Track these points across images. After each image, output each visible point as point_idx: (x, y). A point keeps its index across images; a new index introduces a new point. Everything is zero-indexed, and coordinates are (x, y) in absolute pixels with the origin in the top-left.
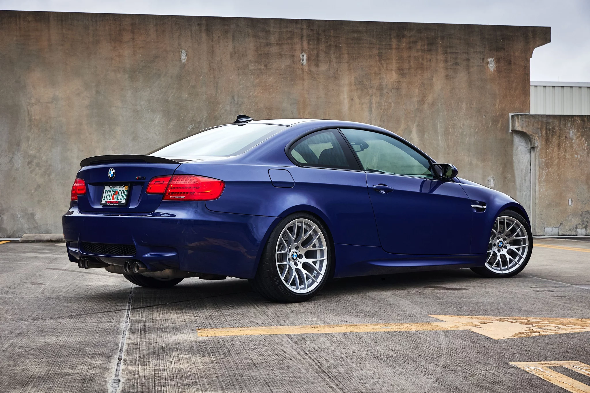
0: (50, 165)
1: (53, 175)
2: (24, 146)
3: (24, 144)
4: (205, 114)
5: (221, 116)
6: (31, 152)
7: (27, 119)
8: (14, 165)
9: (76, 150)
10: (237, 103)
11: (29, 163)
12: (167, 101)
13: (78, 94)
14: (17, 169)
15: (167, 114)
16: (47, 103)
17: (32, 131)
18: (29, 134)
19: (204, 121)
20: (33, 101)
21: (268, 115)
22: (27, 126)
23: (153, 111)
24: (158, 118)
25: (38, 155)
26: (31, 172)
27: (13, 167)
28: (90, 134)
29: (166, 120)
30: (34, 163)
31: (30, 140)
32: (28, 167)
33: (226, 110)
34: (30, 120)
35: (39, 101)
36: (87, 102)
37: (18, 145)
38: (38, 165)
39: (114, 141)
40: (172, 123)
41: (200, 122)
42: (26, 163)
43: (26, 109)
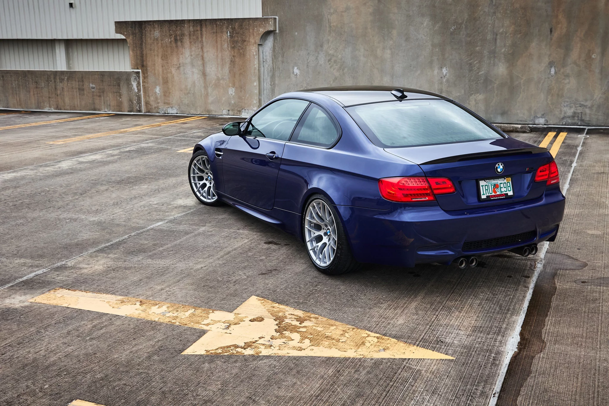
0: (344, 62)
1: (346, 70)
2: (325, 47)
3: (325, 46)
4: (466, 16)
5: (480, 18)
6: (330, 52)
7: (327, 25)
8: (319, 62)
9: (362, 50)
10: (495, 5)
11: (329, 60)
12: (434, 6)
13: (365, 4)
14: (321, 65)
15: (434, 17)
16: (342, 12)
17: (331, 35)
18: (329, 37)
19: (464, 23)
20: (332, 11)
21: (523, 14)
22: (327, 31)
23: (423, 15)
24: (426, 21)
25: (335, 54)
26: (331, 67)
27: (318, 63)
28: (373, 37)
29: (433, 23)
30: (332, 61)
31: (330, 42)
32: (328, 64)
33: (484, 12)
34: (330, 27)
35: (336, 11)
36: (371, 10)
37: (322, 46)
38: (335, 61)
39: (391, 42)
40: (437, 26)
41: (461, 23)
42: (327, 60)
43: (327, 18)
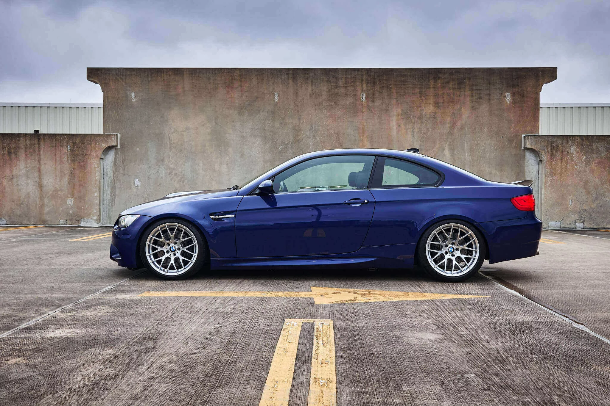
0: (184, 175)
1: (186, 181)
2: (166, 161)
3: (166, 160)
4: (292, 138)
5: (303, 140)
6: (171, 166)
7: (168, 143)
8: (160, 175)
9: (201, 165)
10: (315, 130)
11: (170, 174)
12: (264, 129)
13: (203, 125)
14: (162, 178)
15: (264, 138)
16: (182, 131)
17: (172, 151)
18: (170, 153)
19: (290, 143)
20: (173, 130)
21: (337, 138)
22: (168, 147)
23: (255, 136)
24: (258, 141)
25: (175, 167)
26: (171, 180)
27: (158, 176)
28: (211, 153)
29: (264, 143)
30: (173, 173)
31: (171, 157)
32: (169, 176)
33: (306, 135)
34: (171, 144)
35: (177, 131)
36: (209, 131)
37: (163, 160)
38: (176, 174)
39: (228, 158)
40: (268, 145)
41: (288, 144)
42: (168, 173)
43: (168, 136)
